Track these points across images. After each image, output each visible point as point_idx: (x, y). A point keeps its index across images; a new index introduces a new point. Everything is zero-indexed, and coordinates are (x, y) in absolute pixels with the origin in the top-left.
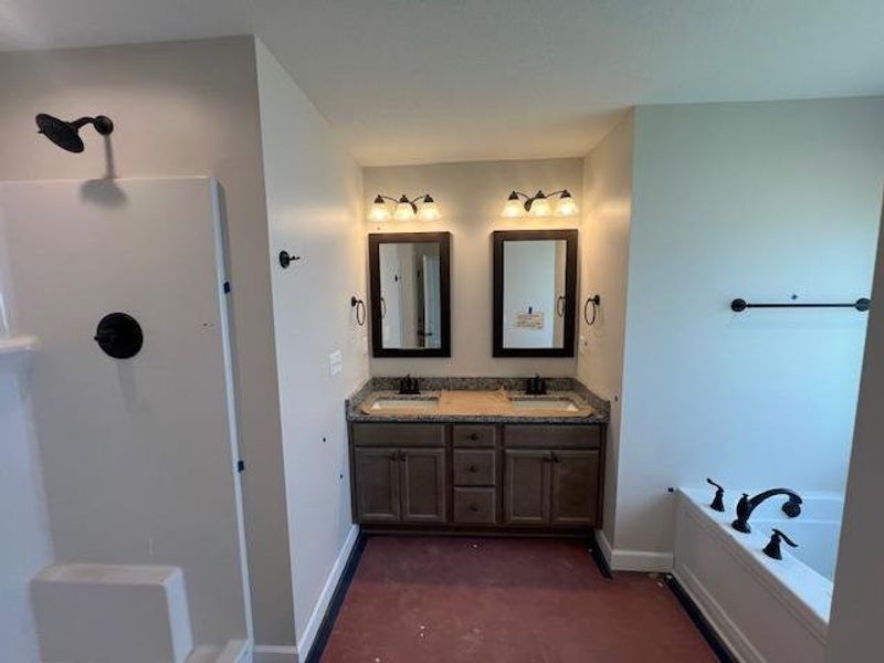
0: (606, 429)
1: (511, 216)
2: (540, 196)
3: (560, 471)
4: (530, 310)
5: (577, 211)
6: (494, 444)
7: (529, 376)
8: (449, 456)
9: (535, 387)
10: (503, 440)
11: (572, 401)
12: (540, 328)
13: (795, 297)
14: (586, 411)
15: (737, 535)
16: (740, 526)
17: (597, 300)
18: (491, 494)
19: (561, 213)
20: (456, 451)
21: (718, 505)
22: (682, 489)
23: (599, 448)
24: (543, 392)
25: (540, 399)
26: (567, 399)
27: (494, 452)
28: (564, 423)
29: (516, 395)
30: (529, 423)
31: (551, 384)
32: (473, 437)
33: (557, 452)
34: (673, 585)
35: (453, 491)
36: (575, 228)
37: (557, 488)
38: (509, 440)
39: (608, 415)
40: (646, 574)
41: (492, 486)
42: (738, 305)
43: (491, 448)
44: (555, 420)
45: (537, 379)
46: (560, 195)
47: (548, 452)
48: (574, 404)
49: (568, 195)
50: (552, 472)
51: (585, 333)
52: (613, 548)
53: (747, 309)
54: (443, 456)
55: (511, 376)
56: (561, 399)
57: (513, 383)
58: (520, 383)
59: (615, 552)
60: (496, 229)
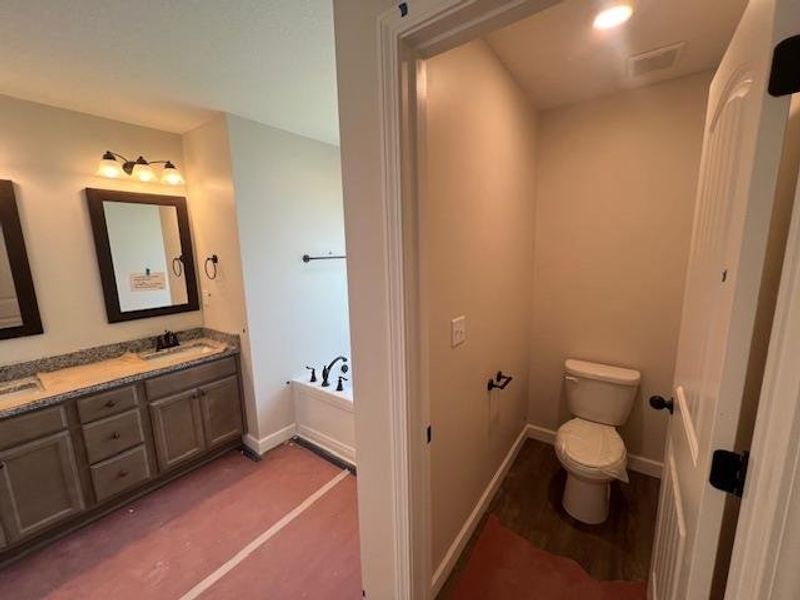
0: (239, 357)
1: (109, 175)
2: (142, 161)
3: (208, 402)
4: (148, 271)
5: (183, 182)
6: (136, 403)
7: (158, 334)
8: (78, 436)
9: (168, 342)
10: (146, 395)
11: (205, 345)
12: (161, 288)
13: (330, 253)
14: (220, 348)
15: (325, 389)
16: (325, 384)
17: (215, 259)
18: (142, 451)
19: (166, 181)
20: (86, 427)
21: (313, 379)
22: (294, 380)
23: (236, 373)
24: (176, 344)
25: (175, 351)
26: (200, 345)
27: (137, 411)
28: (205, 363)
29: (146, 354)
30: (171, 372)
31: (183, 336)
32: (109, 405)
33: (201, 388)
34: (298, 441)
35: (89, 471)
36: (183, 195)
37: (208, 417)
38: (152, 394)
39: (239, 345)
40: (282, 444)
41: (142, 443)
42: (306, 259)
43: (135, 407)
44: (197, 362)
45: (168, 335)
46: (164, 164)
47: (194, 390)
48: (209, 346)
49: (172, 167)
50: (201, 404)
51: (207, 287)
52: (258, 438)
53: (311, 261)
54: (69, 439)
55: (136, 338)
56: (195, 346)
57: (140, 344)
58: (150, 342)
59: (260, 442)
60: (89, 187)
